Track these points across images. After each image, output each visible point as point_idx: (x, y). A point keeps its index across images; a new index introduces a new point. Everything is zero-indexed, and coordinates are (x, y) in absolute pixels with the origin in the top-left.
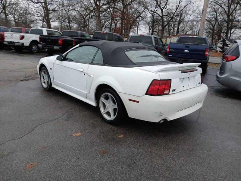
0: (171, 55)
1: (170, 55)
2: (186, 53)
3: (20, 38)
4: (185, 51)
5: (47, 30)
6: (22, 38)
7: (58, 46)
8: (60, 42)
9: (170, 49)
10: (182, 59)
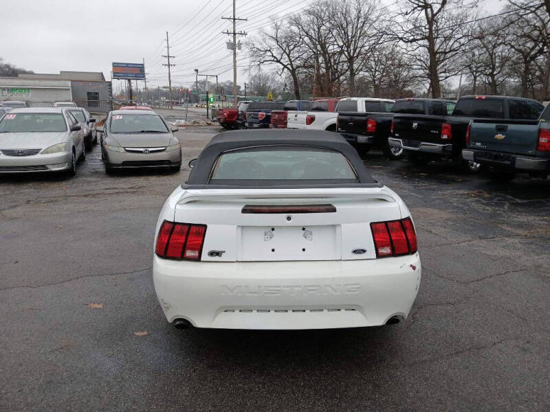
3: (307, 121)
5: (366, 102)
6: (311, 120)
7: (366, 135)
8: (370, 126)
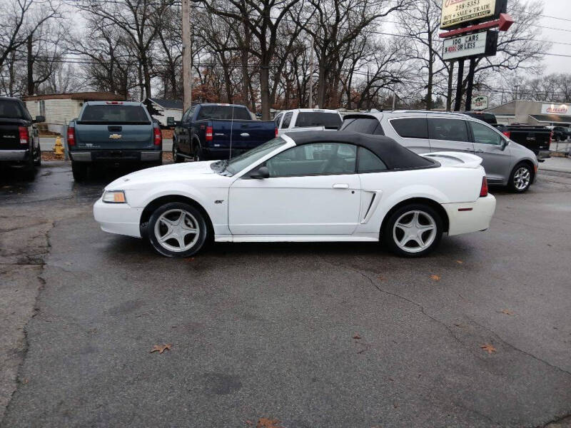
0: (218, 145)
1: (216, 145)
2: (245, 138)
4: (243, 134)
9: (213, 133)
10: (238, 150)
